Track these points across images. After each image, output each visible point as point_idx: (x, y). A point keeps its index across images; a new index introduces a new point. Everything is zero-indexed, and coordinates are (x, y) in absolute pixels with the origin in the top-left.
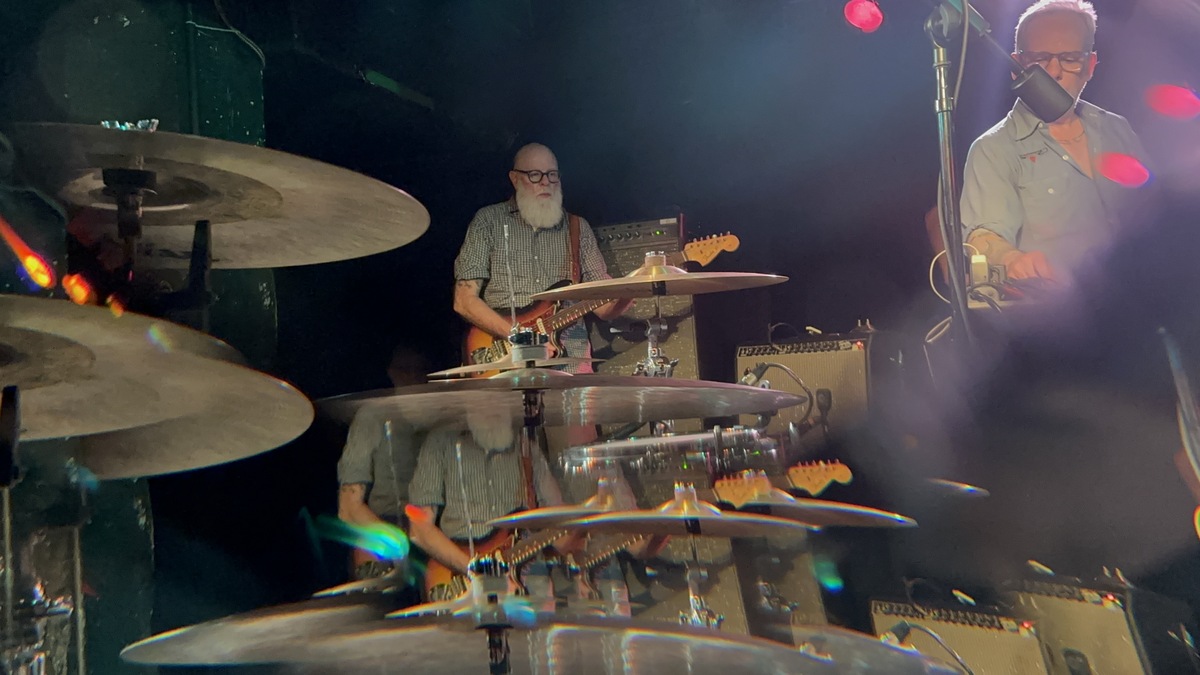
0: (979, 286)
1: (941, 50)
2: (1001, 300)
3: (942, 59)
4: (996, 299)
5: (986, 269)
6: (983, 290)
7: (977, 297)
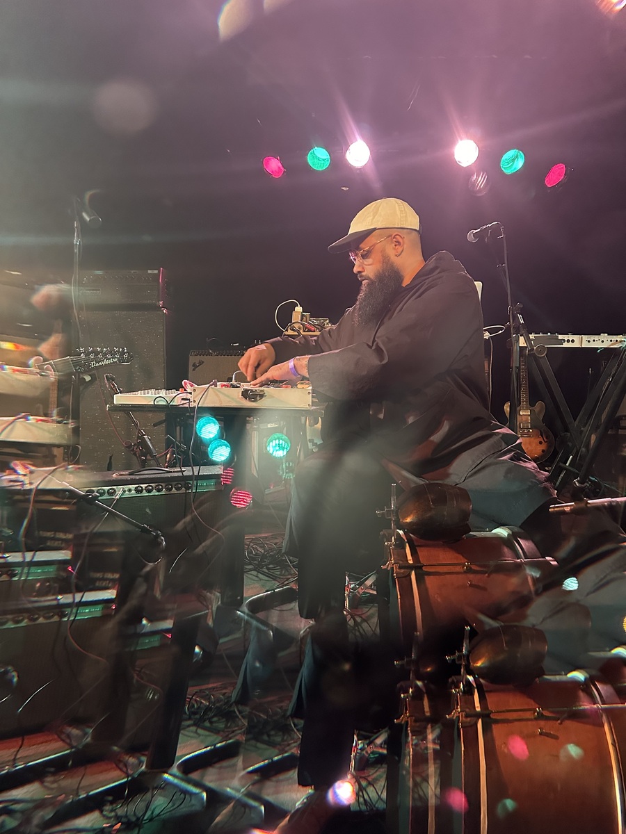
0: (294, 323)
2: (304, 331)
4: (301, 331)
6: (296, 326)
7: (293, 330)
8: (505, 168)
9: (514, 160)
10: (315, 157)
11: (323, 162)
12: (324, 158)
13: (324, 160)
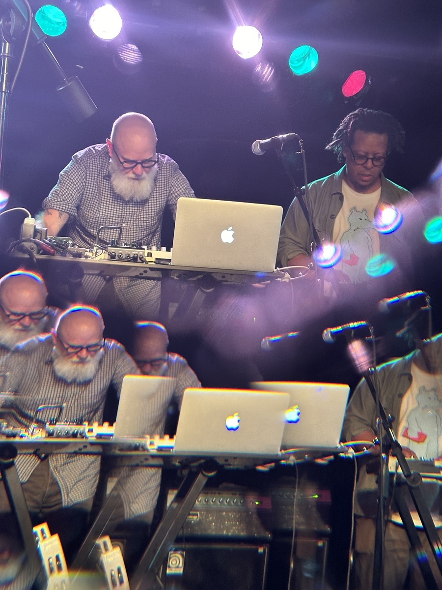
1: (7, 44)
2: (38, 253)
3: (7, 52)
4: (35, 253)
6: (27, 245)
7: (22, 250)
8: (294, 67)
9: (304, 58)
10: (44, 17)
11: (56, 26)
12: (59, 20)
13: (58, 23)
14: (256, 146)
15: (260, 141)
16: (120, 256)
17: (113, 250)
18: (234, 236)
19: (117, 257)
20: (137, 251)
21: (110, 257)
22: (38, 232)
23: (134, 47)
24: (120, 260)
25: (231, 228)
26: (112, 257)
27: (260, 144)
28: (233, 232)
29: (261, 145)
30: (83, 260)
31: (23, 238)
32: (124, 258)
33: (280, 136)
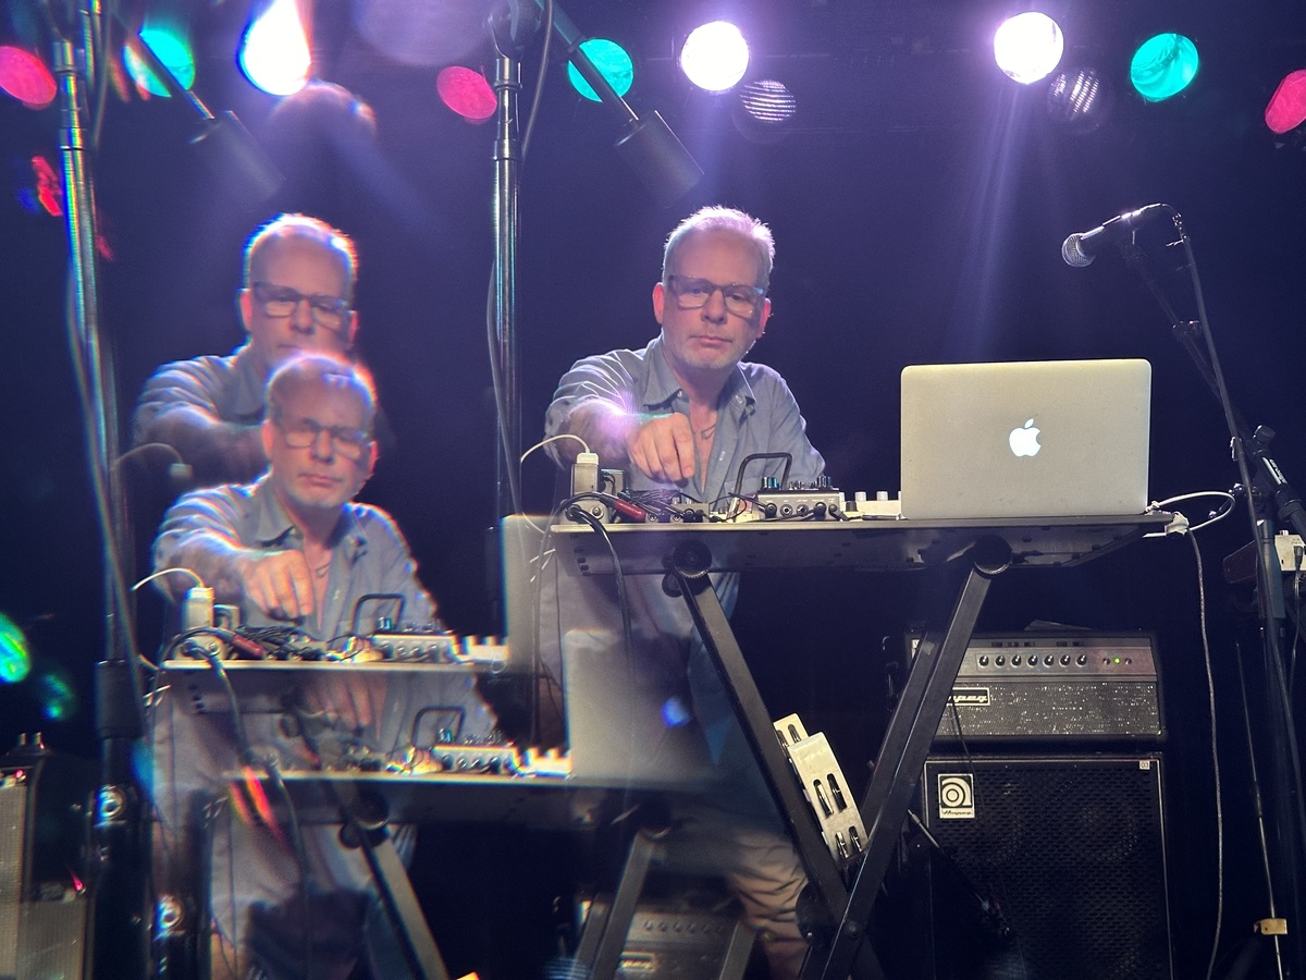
0: (578, 499)
1: (507, 60)
2: (611, 521)
3: (507, 76)
5: (595, 475)
6: (586, 506)
7: (577, 516)
8: (1143, 87)
9: (1167, 63)
12: (616, 69)
13: (615, 75)
14: (1073, 249)
15: (1080, 234)
16: (787, 510)
17: (770, 499)
18: (1039, 439)
19: (779, 514)
20: (821, 498)
21: (763, 514)
22: (608, 480)
23: (776, 85)
24: (786, 517)
25: (1030, 422)
26: (770, 514)
27: (1080, 241)
28: (1036, 431)
29: (1083, 243)
30: (706, 526)
31: (576, 493)
32: (794, 513)
33: (1126, 216)
